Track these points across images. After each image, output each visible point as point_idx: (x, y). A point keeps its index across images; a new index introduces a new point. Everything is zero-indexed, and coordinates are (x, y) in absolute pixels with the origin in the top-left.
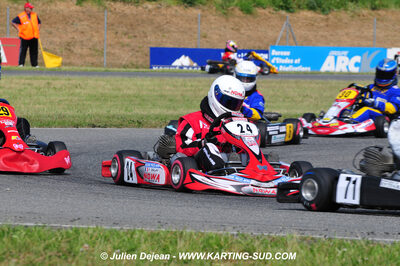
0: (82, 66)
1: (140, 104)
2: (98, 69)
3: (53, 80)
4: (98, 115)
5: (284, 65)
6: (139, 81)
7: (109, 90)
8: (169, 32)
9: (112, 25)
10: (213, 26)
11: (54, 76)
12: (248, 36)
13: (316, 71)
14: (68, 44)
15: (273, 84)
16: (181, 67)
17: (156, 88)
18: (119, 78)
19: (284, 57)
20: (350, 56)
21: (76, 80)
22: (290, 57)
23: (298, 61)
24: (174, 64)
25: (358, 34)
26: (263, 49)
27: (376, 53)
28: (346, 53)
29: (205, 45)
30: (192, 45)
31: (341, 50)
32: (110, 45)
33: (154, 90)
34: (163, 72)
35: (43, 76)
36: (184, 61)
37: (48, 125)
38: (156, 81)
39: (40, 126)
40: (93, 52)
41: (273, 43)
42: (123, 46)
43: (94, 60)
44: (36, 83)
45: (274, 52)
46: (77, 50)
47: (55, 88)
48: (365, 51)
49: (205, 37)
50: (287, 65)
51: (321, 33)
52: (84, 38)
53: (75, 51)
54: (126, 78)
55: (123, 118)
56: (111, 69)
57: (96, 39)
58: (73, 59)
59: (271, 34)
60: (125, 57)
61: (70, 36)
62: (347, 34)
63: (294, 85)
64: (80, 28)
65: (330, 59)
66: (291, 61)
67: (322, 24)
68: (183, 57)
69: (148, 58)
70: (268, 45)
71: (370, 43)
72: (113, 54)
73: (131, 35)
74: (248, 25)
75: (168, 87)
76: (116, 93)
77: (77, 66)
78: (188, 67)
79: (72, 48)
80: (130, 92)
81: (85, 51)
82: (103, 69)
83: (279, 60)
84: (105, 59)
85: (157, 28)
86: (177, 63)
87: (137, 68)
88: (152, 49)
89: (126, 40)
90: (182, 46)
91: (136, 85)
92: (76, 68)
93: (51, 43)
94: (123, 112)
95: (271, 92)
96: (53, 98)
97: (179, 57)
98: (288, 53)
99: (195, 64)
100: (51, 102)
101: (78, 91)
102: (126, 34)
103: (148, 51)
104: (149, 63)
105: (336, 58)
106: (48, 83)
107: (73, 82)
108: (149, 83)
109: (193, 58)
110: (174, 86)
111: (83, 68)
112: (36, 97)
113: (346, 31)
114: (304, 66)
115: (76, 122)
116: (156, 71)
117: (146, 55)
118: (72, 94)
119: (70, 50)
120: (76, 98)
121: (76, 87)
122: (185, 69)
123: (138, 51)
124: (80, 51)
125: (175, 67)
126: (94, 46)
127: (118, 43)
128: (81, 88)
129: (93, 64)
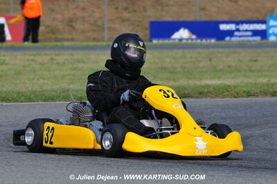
0: (83, 41)
2: (99, 44)
3: (56, 55)
8: (168, 6)
9: (112, 0)
11: (57, 52)
12: (246, 8)
14: (71, 20)
15: (272, 54)
16: (181, 40)
17: (157, 61)
21: (78, 55)
24: (173, 37)
26: (261, 19)
29: (204, 18)
30: (191, 18)
32: (111, 20)
33: (154, 63)
34: (163, 44)
35: (48, 52)
36: (183, 34)
37: (53, 99)
38: (156, 53)
39: (45, 101)
40: (95, 28)
41: (271, 14)
42: (123, 21)
43: (95, 35)
44: (39, 59)
45: (272, 23)
46: (79, 26)
47: (58, 63)
49: (203, 9)
52: (86, 15)
53: (77, 27)
57: (97, 15)
58: (75, 35)
59: (268, 4)
61: (72, 12)
68: (182, 29)
69: (148, 32)
70: (266, 15)
72: (114, 29)
73: (131, 10)
75: (168, 60)
78: (187, 40)
79: (74, 24)
81: (87, 27)
82: (104, 44)
84: (106, 34)
86: (176, 36)
89: (126, 15)
90: (181, 19)
93: (54, 20)
95: (270, 62)
96: (56, 73)
97: (178, 30)
99: (194, 37)
100: (55, 77)
101: (80, 65)
102: (126, 9)
103: (147, 25)
104: (148, 36)
106: (52, 59)
107: (76, 57)
109: (192, 31)
110: (174, 58)
111: (85, 44)
112: (40, 73)
115: (80, 95)
116: (155, 44)
117: (146, 29)
118: (75, 69)
119: (71, 26)
120: (79, 73)
121: (79, 62)
122: (184, 41)
123: (138, 26)
124: (81, 27)
125: (174, 39)
126: (95, 22)
127: (118, 18)
128: (84, 63)
129: (95, 39)
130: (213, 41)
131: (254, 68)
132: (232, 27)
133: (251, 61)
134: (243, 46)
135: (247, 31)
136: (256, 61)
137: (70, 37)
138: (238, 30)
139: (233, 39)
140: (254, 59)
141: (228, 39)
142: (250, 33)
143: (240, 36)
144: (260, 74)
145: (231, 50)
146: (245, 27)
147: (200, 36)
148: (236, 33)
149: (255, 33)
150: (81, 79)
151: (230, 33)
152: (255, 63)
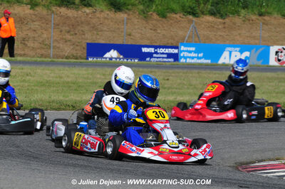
0: (34, 57)
1: (75, 90)
2: (46, 60)
4: (41, 100)
5: (190, 57)
6: (76, 70)
7: (53, 77)
8: (102, 31)
9: (58, 25)
10: (137, 27)
12: (164, 35)
13: (214, 63)
14: (24, 39)
15: (181, 74)
16: (111, 59)
17: (90, 76)
18: (61, 67)
19: (190, 52)
20: (241, 52)
21: (27, 69)
22: (195, 52)
23: (201, 55)
24: (105, 56)
25: (248, 34)
26: (174, 45)
27: (261, 50)
28: (238, 49)
29: (130, 42)
30: (119, 42)
31: (235, 47)
32: (56, 41)
33: (88, 78)
34: (96, 62)
36: (113, 54)
38: (90, 70)
40: (43, 46)
41: (183, 41)
42: (66, 42)
43: (43, 52)
45: (182, 48)
46: (30, 44)
48: (253, 48)
49: (130, 35)
50: (193, 58)
51: (219, 33)
52: (36, 35)
53: (29, 45)
54: (67, 68)
55: (61, 103)
56: (56, 60)
57: (45, 36)
58: (26, 51)
59: (181, 33)
60: (68, 50)
61: (25, 33)
62: (239, 34)
63: (197, 75)
64: (32, 27)
65: (226, 54)
66: (196, 55)
67: (220, 27)
68: (112, 50)
69: (85, 51)
70: (178, 42)
71: (257, 41)
72: (58, 48)
73: (72, 33)
74: (163, 27)
75: (99, 76)
76: (58, 80)
77: (30, 56)
78: (116, 59)
79: (26, 42)
80: (69, 80)
81: (36, 45)
82: (50, 60)
83: (186, 54)
84: (52, 52)
85: (93, 27)
86: (108, 55)
87: (77, 59)
88: (88, 44)
89: (68, 37)
90: (112, 42)
91: (74, 74)
92: (29, 59)
94: (61, 98)
95: (179, 81)
97: (109, 51)
98: (193, 49)
99: (121, 57)
101: (28, 78)
102: (69, 32)
103: (85, 46)
104: (85, 55)
105: (230, 53)
107: (25, 71)
108: (84, 72)
109: (120, 52)
110: (104, 75)
111: (34, 59)
113: (239, 32)
114: (206, 59)
116: (91, 62)
117: (84, 48)
118: (24, 81)
119: (24, 44)
120: (26, 84)
121: (27, 75)
122: (114, 60)
123: (77, 46)
124: (32, 45)
125: (106, 58)
126: (43, 41)
127: (63, 39)
128: (31, 76)
129: (42, 56)
130: (136, 61)
131: (166, 86)
132: (152, 50)
133: (164, 79)
134: (158, 66)
135: (163, 53)
136: (168, 79)
137: (22, 52)
138: (156, 53)
139: (152, 59)
140: (166, 78)
141: (148, 59)
142: (165, 56)
143: (157, 58)
144: (170, 91)
145: (149, 69)
146: (162, 50)
147: (126, 56)
148: (155, 55)
149: (170, 55)
150: (28, 89)
151: (150, 55)
152: (167, 81)
